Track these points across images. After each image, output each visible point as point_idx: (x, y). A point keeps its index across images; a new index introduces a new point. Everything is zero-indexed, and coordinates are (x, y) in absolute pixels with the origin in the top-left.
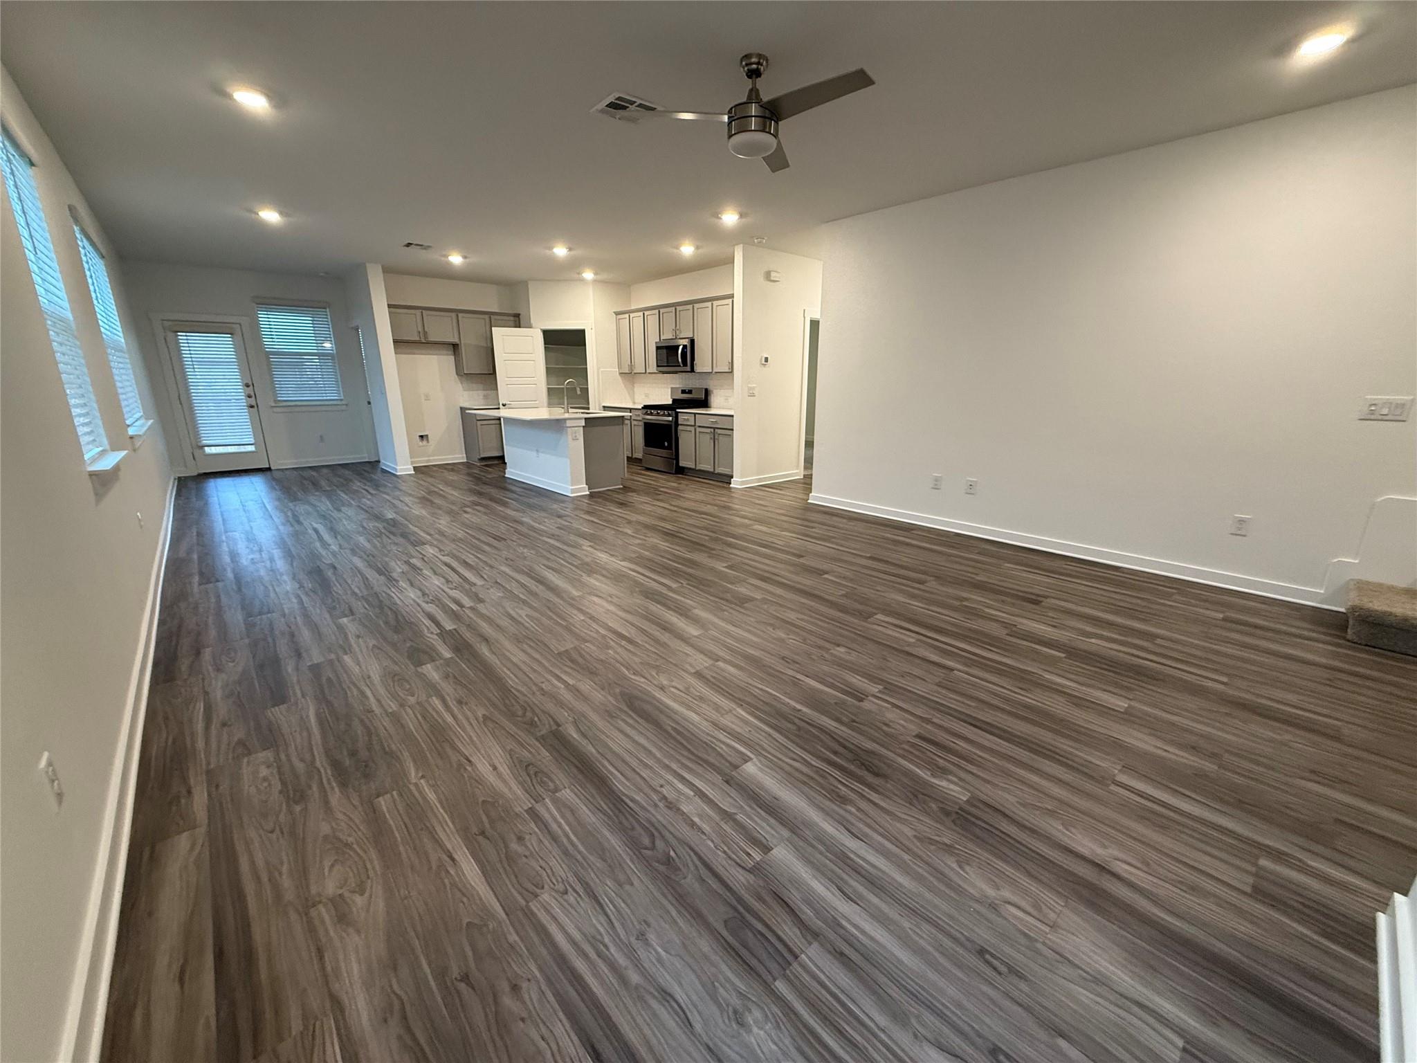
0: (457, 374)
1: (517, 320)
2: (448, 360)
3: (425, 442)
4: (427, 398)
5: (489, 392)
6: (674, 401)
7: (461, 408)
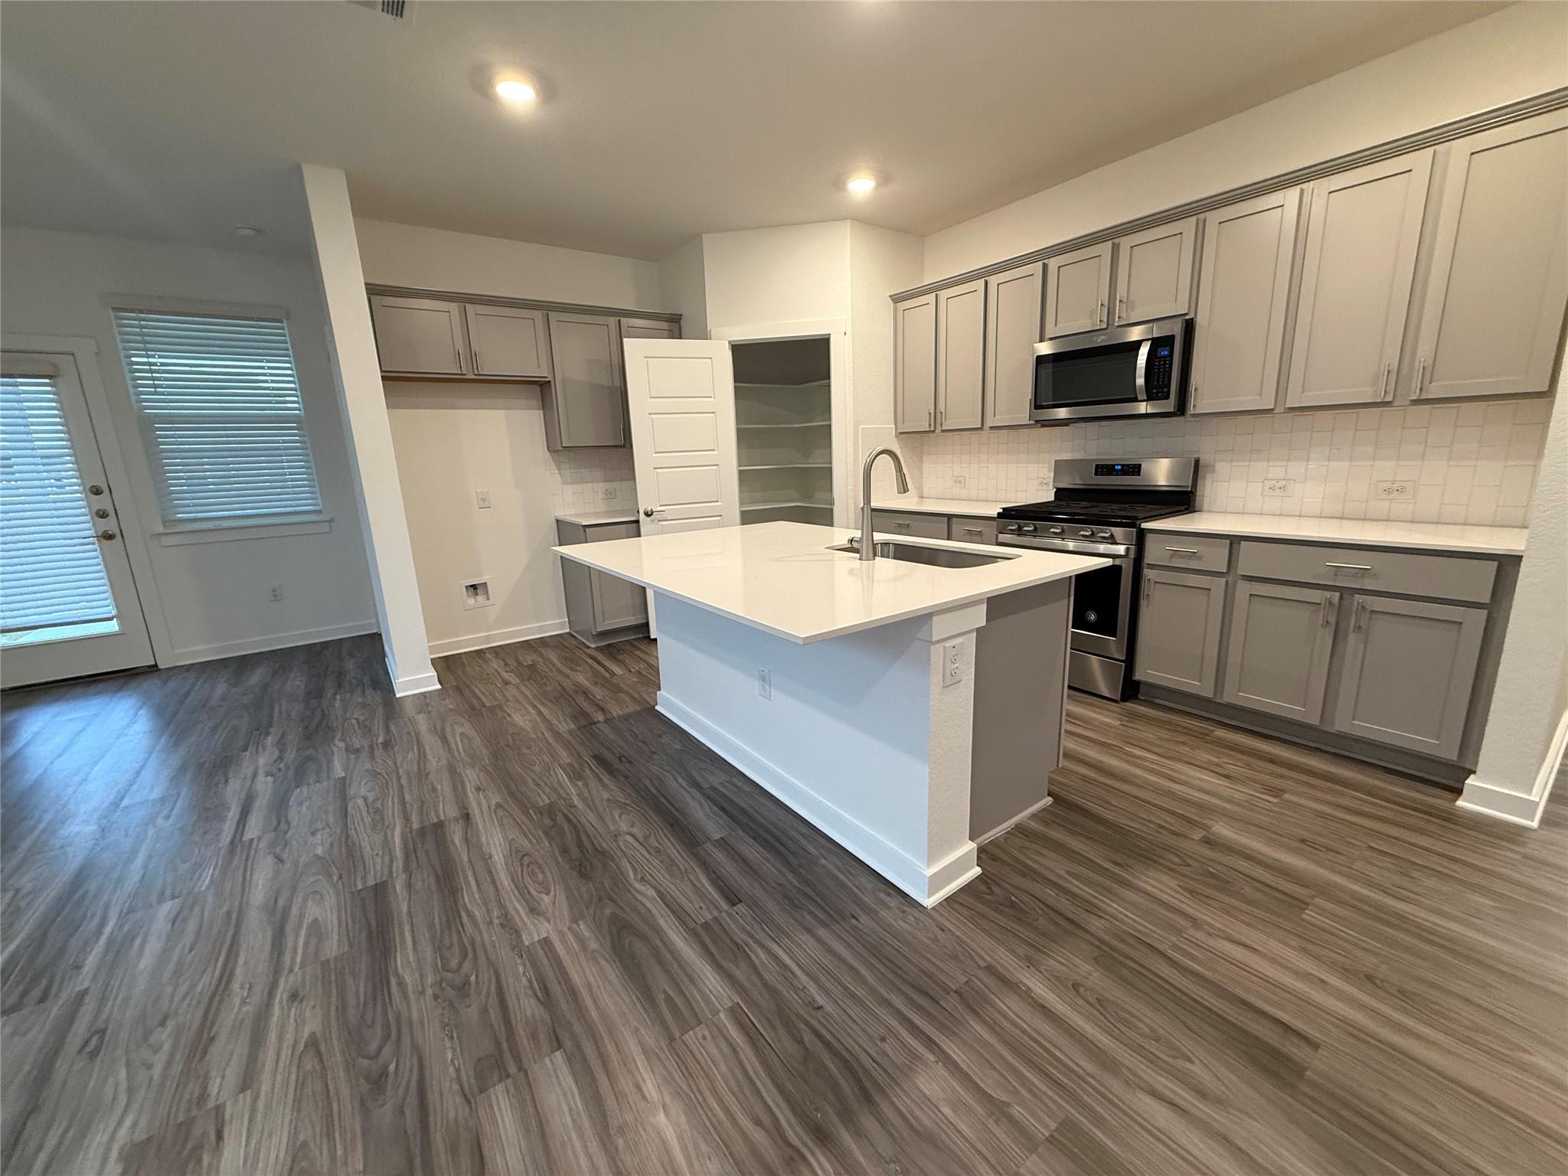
0: (548, 450)
1: (674, 325)
2: (529, 420)
3: (480, 598)
4: (485, 503)
5: (615, 485)
6: (1059, 492)
7: (557, 521)
